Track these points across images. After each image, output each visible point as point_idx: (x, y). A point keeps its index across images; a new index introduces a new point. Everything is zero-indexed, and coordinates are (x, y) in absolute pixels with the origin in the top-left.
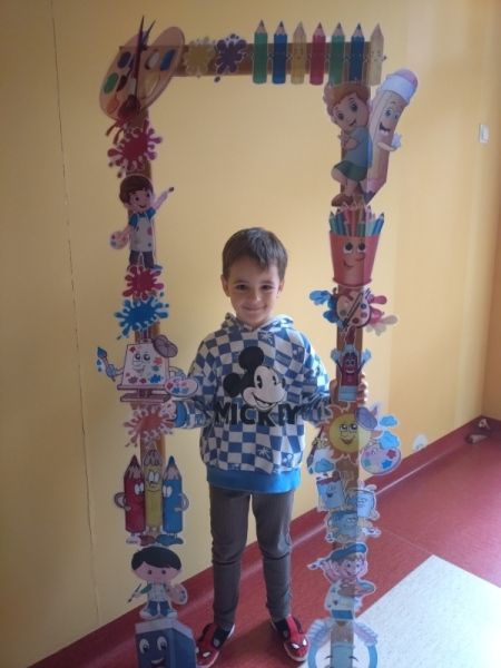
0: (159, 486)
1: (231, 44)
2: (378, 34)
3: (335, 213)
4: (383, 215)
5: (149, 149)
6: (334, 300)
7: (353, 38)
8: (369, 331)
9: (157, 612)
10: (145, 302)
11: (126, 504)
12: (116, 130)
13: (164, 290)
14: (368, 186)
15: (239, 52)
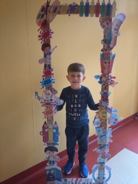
0: (52, 129)
1: (73, 5)
2: (115, 3)
3: (102, 53)
4: (115, 54)
5: (50, 35)
6: (101, 78)
7: (108, 4)
8: (110, 86)
9: (51, 164)
10: (49, 79)
11: (43, 135)
12: (41, 30)
13: (54, 75)
14: (111, 46)
15: (76, 8)
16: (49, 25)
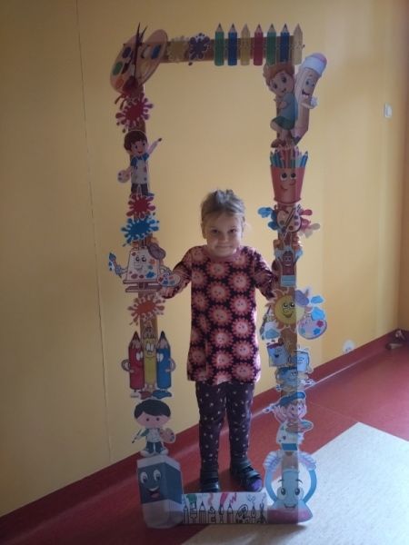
0: (153, 354)
1: (199, 40)
2: (298, 30)
3: (273, 152)
4: (307, 153)
5: (145, 113)
6: (275, 214)
7: (281, 34)
8: (301, 235)
9: (153, 451)
10: (143, 220)
11: (130, 369)
12: (122, 100)
13: (155, 211)
15: (205, 45)
16: (142, 89)
